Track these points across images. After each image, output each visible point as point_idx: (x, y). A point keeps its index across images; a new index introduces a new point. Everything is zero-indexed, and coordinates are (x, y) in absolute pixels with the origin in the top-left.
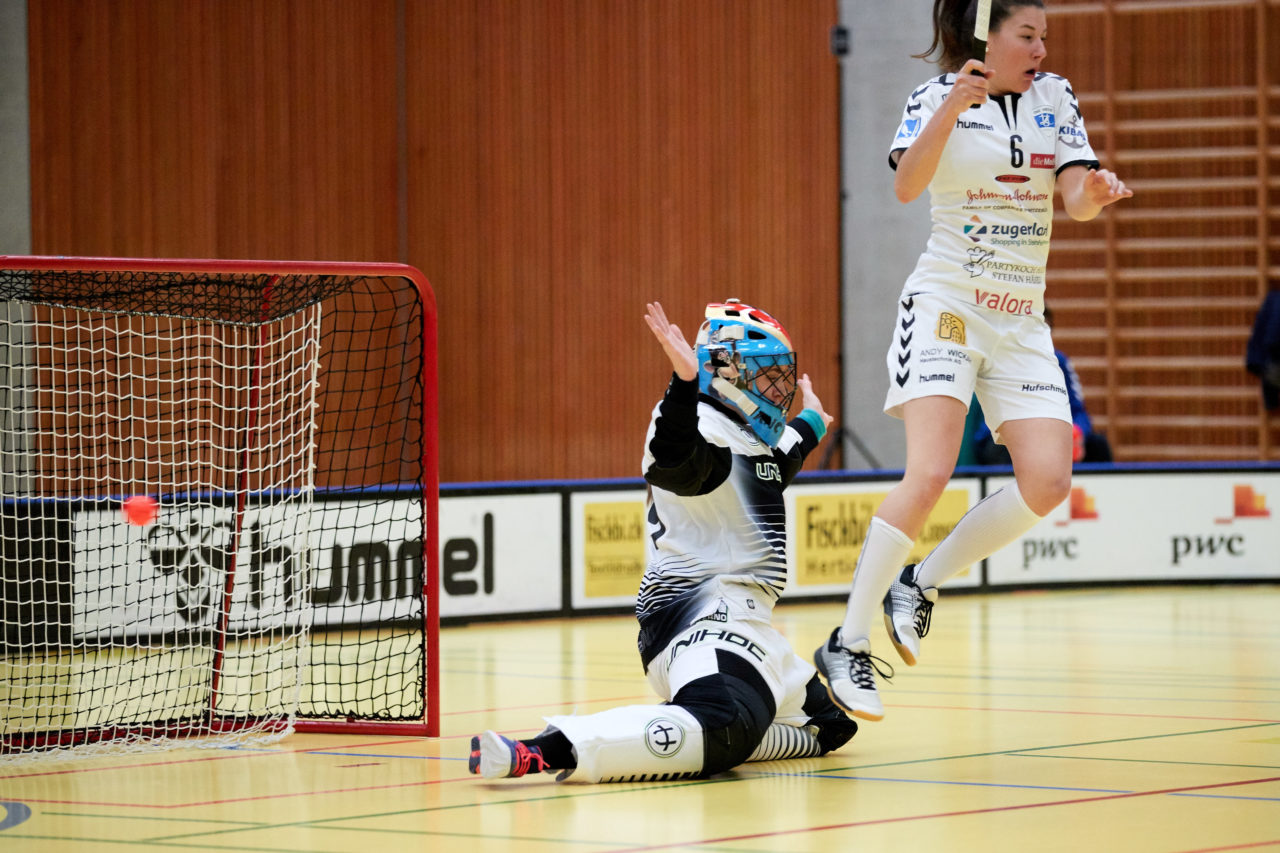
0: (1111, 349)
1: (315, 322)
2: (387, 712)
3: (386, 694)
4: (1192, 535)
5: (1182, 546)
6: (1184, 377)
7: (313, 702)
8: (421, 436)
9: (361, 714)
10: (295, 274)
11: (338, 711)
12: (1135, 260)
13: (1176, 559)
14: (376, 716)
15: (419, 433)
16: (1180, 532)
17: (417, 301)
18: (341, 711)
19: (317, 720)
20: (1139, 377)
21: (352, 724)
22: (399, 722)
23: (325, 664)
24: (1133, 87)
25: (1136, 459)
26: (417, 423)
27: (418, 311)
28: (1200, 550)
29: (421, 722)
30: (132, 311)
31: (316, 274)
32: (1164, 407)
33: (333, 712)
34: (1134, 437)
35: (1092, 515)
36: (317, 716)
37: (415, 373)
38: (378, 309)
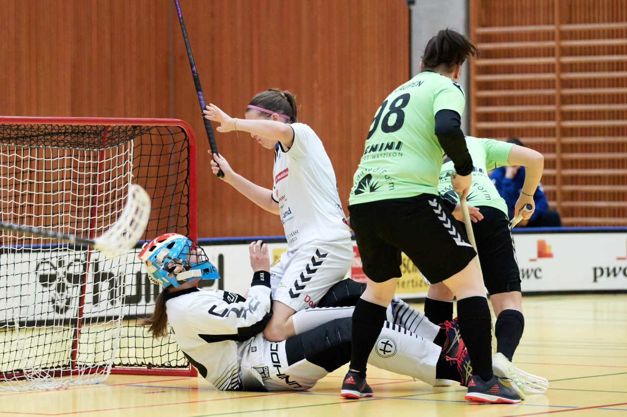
0: (558, 164)
1: (130, 150)
2: (169, 363)
3: (169, 354)
4: (604, 267)
5: (599, 272)
6: (598, 180)
7: (128, 357)
8: (188, 213)
9: (155, 364)
10: (119, 125)
11: (142, 362)
12: (572, 116)
13: (595, 280)
14: (163, 365)
15: (187, 211)
16: (598, 265)
17: (186, 139)
18: (144, 363)
19: (131, 367)
20: (574, 180)
21: (150, 370)
22: (176, 369)
23: (135, 337)
24: (570, 22)
25: (572, 225)
26: (186, 206)
27: (186, 145)
28: (609, 275)
29: (188, 369)
30: (31, 145)
31: (131, 125)
32: (588, 196)
33: (140, 363)
34: (571, 212)
35: (550, 256)
36: (131, 365)
37: (185, 179)
38: (164, 143)
